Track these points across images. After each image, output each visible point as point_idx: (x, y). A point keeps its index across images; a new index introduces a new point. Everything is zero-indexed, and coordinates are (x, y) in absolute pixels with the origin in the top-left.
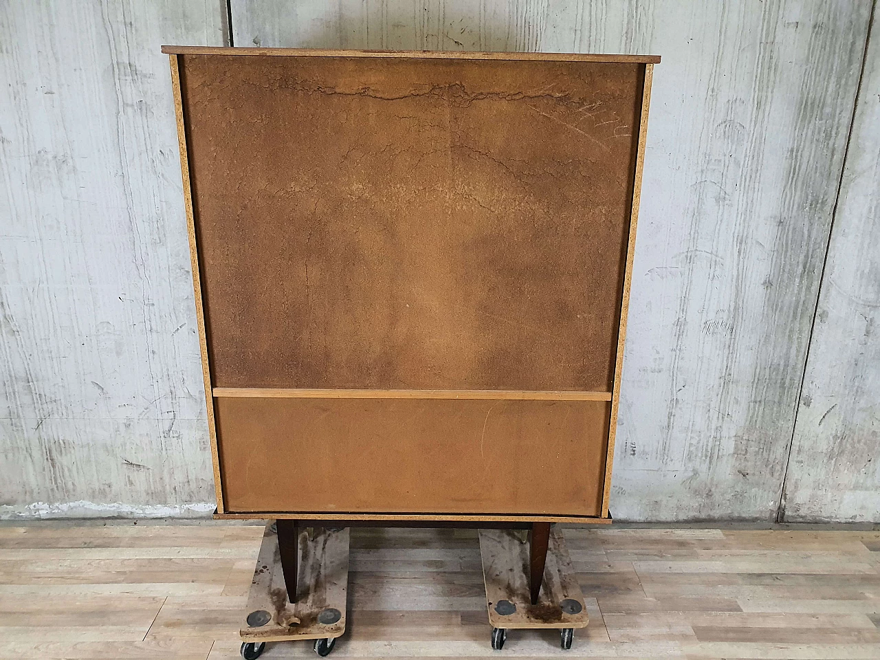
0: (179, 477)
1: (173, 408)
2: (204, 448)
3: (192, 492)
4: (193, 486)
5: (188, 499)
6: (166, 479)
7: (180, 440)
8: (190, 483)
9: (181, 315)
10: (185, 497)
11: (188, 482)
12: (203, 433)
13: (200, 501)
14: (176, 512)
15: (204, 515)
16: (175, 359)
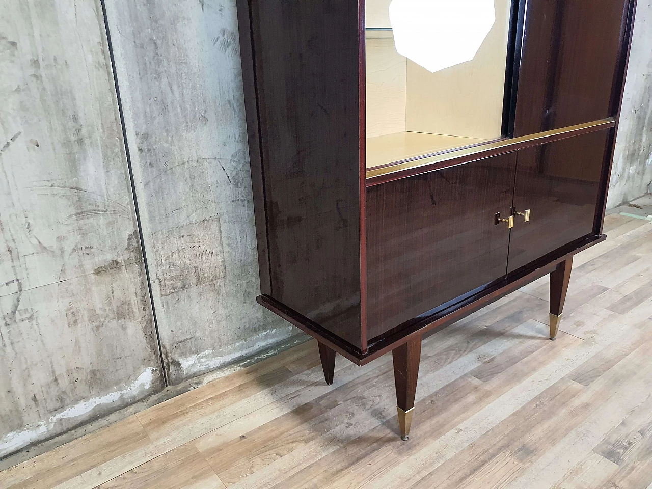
0: (40, 378)
1: (16, 274)
2: (75, 322)
3: (64, 392)
4: (64, 383)
5: (58, 405)
6: (18, 389)
7: (34, 322)
8: (59, 381)
9: (10, 118)
10: (51, 406)
11: (56, 380)
12: (70, 300)
13: (76, 401)
14: (43, 430)
15: (84, 418)
16: (9, 194)
